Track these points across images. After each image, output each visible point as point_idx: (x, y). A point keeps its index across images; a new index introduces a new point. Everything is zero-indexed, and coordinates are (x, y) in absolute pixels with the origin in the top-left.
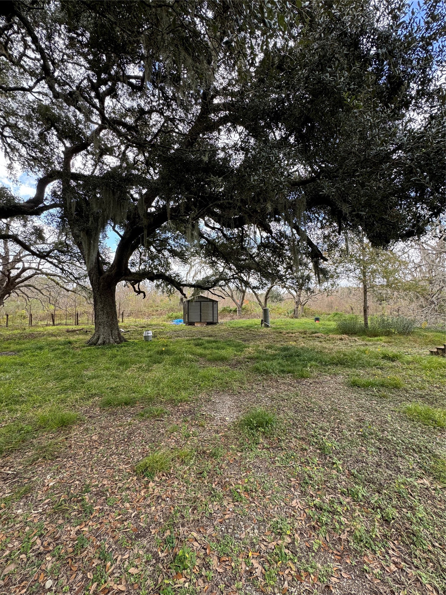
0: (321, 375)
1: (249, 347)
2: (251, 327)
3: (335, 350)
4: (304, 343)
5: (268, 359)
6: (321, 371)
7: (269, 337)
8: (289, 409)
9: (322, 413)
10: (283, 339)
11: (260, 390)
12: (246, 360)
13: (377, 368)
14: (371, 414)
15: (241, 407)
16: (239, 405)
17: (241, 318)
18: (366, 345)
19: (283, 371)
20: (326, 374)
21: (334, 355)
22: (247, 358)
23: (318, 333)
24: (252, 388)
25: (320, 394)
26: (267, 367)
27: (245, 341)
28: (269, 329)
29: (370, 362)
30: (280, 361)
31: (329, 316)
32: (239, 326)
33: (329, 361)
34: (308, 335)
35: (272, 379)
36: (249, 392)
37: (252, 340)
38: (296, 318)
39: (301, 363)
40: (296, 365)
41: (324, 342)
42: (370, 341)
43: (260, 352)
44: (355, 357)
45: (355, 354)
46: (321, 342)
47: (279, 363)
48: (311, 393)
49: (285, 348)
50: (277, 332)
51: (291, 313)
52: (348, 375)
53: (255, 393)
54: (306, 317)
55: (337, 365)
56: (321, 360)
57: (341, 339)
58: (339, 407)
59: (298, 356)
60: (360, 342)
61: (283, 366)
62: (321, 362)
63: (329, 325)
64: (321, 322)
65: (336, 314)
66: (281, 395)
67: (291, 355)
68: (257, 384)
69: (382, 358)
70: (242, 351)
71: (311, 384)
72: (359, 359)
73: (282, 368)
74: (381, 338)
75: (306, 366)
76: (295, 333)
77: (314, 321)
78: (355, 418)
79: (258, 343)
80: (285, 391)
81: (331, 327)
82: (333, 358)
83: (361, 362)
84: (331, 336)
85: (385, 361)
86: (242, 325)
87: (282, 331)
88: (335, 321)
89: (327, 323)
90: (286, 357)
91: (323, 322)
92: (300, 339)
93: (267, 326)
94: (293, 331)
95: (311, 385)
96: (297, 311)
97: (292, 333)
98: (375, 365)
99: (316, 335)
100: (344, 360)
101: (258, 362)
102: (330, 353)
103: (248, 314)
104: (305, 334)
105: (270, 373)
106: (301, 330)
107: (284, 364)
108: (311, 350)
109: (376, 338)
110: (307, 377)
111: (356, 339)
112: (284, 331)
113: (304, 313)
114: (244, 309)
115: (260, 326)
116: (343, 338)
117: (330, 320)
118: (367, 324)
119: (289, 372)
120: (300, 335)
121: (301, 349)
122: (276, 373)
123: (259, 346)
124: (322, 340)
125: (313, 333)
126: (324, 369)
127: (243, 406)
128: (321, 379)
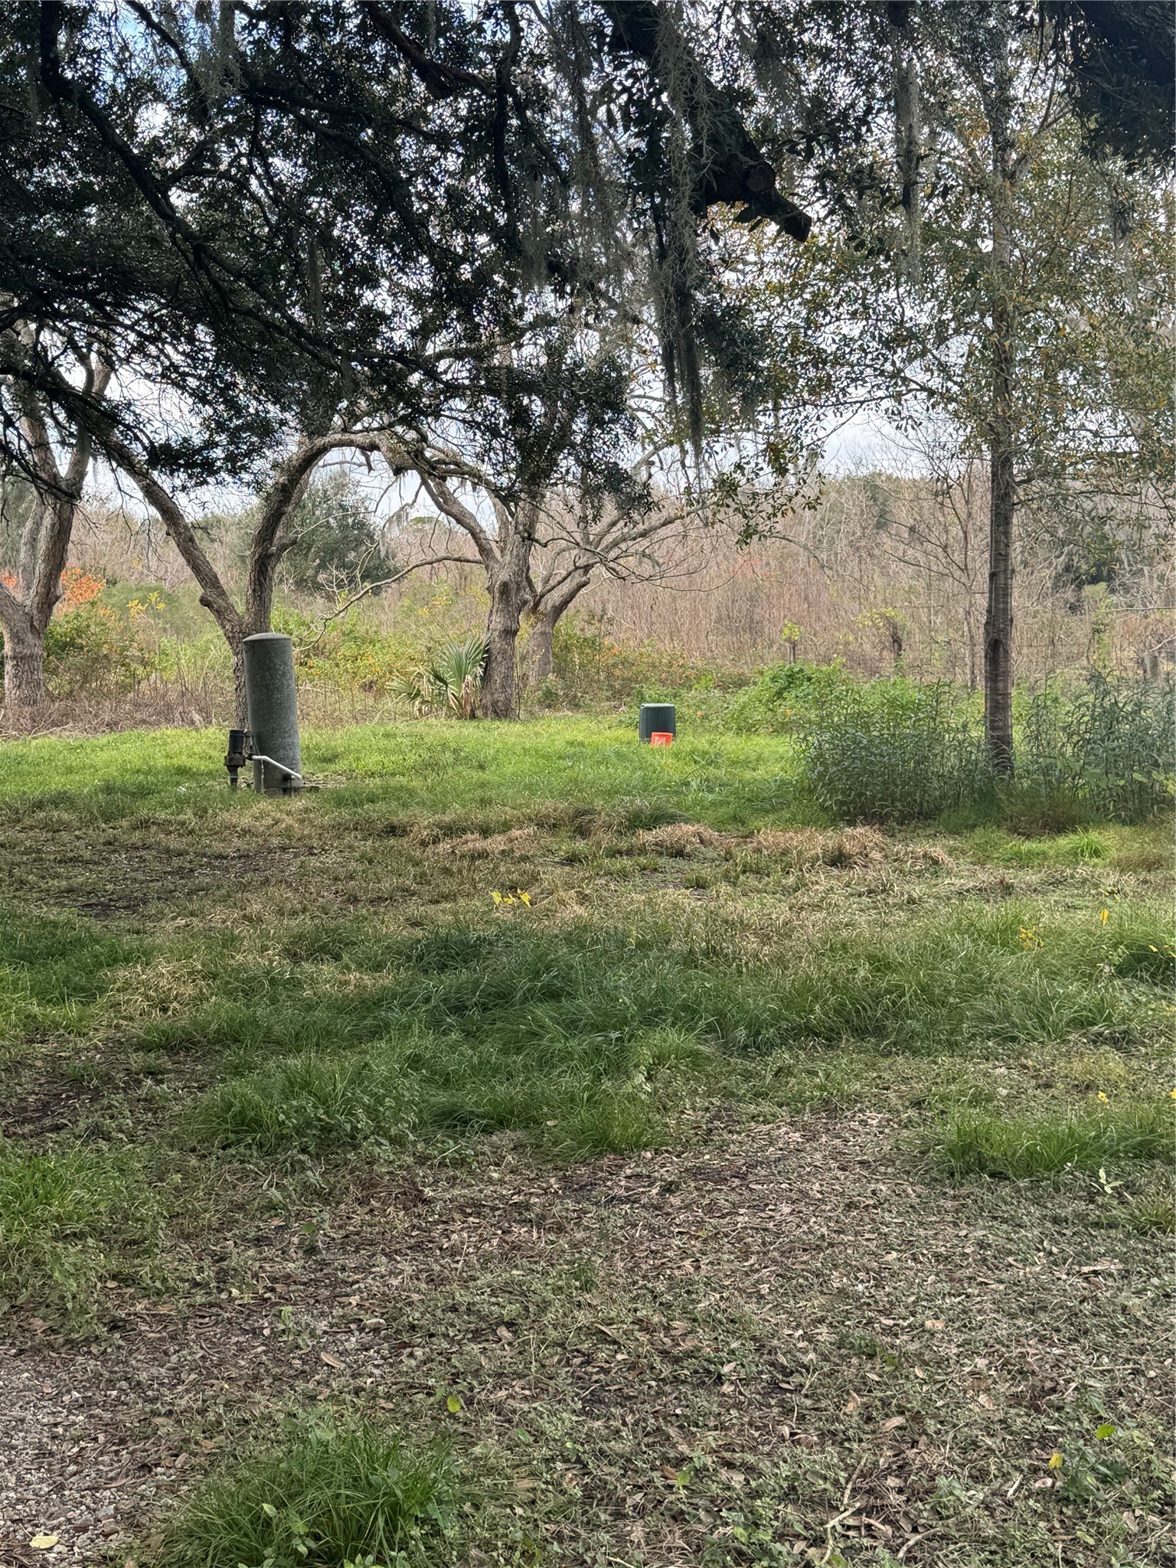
0: (733, 1123)
1: (146, 956)
2: (143, 792)
3: (814, 934)
4: (583, 899)
5: (325, 1038)
6: (728, 1094)
7: (304, 872)
8: (539, 1390)
9: (774, 1386)
10: (422, 879)
11: (288, 1278)
12: (137, 1060)
13: (1097, 1040)
14: (1097, 1347)
15: (146, 1431)
16: (129, 1419)
17: (38, 723)
18: (1007, 889)
19: (453, 1120)
20: (766, 1107)
21: (807, 967)
22: (145, 1047)
23: (671, 819)
24: (222, 1277)
25: (746, 1254)
26: (323, 1100)
27: (104, 910)
28: (298, 803)
29: (1046, 1002)
30: (421, 1042)
31: (742, 697)
32: (34, 789)
33: (777, 1017)
34: (607, 839)
35: (369, 1186)
36: (199, 1312)
37: (167, 896)
38: (502, 712)
39: (578, 1045)
40: (545, 1062)
41: (724, 888)
42: (1022, 861)
43: (247, 988)
44: (949, 972)
45: (947, 954)
46: (700, 885)
47: (416, 1061)
48: (684, 1254)
49: (446, 943)
50: (365, 828)
51: (460, 673)
52: (918, 1104)
53: (246, 1311)
54: (575, 705)
55: (831, 1039)
56: (721, 1015)
57: (838, 860)
58: (888, 1331)
59: (552, 995)
60: (963, 875)
61: (447, 1081)
62: (720, 1028)
63: (746, 764)
64: (688, 739)
65: (792, 679)
66: (462, 1297)
67: (501, 996)
68: (259, 1242)
69: (1121, 971)
70: (88, 994)
71: (669, 1188)
72: (978, 987)
73: (441, 1098)
74: (1094, 836)
75: (618, 1068)
76: (506, 827)
77: (634, 735)
78: (1002, 1388)
79: (219, 916)
80: (486, 1261)
81: (760, 773)
82: (806, 989)
83: (985, 1004)
84: (770, 835)
85: (1140, 991)
86: (57, 783)
87: (401, 817)
88: (782, 728)
89: (731, 744)
90: (459, 1009)
91: (702, 743)
92: (552, 874)
93: (282, 785)
94: (494, 814)
95: (675, 1200)
96: (508, 656)
97: (485, 832)
98: (1081, 1023)
99: (663, 833)
100: (877, 998)
101: (237, 1071)
102: (780, 960)
103: (102, 694)
104: (583, 832)
105: (353, 1141)
106: (547, 805)
107: (451, 1062)
108: (642, 945)
109: (1065, 842)
110: (638, 1146)
111: (938, 851)
112: (425, 821)
113: (560, 672)
114: (65, 646)
115: (221, 785)
116: (849, 847)
117: (747, 728)
118: (1007, 740)
119: (499, 1121)
120: (547, 840)
121: (568, 939)
122: (397, 1141)
123: (230, 942)
124: (706, 872)
125: (637, 821)
126: (747, 1076)
127: (162, 1423)
128: (739, 1145)
